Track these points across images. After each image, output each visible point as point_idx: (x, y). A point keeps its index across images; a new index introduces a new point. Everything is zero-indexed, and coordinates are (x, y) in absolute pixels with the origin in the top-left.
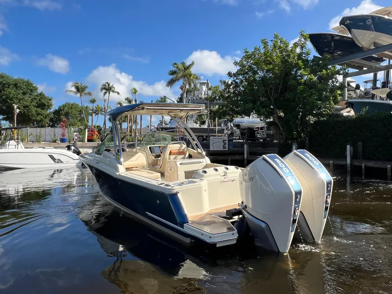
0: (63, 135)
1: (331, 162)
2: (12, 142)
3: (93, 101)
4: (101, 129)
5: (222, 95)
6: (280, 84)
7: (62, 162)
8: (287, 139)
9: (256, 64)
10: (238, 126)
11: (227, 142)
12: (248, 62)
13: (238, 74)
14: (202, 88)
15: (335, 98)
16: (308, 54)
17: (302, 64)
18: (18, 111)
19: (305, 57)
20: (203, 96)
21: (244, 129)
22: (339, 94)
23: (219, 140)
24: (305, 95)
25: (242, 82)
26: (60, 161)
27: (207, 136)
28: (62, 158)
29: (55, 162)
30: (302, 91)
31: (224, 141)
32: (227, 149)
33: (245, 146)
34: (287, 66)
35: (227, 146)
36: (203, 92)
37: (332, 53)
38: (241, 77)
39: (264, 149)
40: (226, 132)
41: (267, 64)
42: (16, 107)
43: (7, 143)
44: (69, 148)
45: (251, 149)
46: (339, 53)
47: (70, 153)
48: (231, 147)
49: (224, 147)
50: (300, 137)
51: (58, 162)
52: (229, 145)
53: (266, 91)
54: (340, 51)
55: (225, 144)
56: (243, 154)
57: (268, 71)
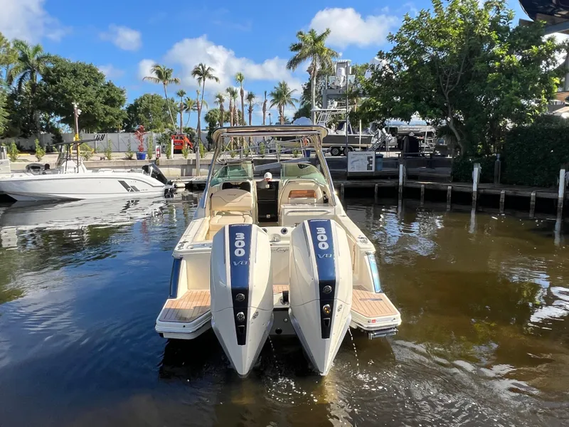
0: (141, 149)
1: (533, 194)
2: (71, 163)
3: (181, 94)
4: (194, 135)
5: (367, 88)
6: (459, 69)
7: (137, 190)
8: (466, 156)
9: (422, 38)
10: (393, 131)
11: (373, 160)
12: (410, 35)
13: (394, 54)
14: (340, 71)
15: (550, 90)
16: (509, 18)
17: (497, 37)
18: (79, 112)
19: (504, 23)
20: (342, 85)
21: (403, 135)
22: (556, 84)
23: (362, 157)
24: (499, 87)
25: (400, 66)
26: (134, 189)
27: (344, 148)
28: (138, 185)
29: (128, 190)
30: (495, 81)
31: (369, 158)
32: (373, 170)
33: (401, 166)
34: (472, 41)
35: (373, 165)
36: (342, 78)
37: (552, 14)
38: (398, 58)
39: (430, 170)
40: (374, 140)
41: (440, 37)
42: (76, 106)
43: (64, 165)
44: (146, 169)
45: (409, 169)
46: (564, 13)
47: (149, 178)
48: (380, 167)
49: (369, 168)
50: (488, 152)
51: (132, 191)
52: (376, 163)
53: (438, 81)
54: (565, 9)
55: (371, 163)
56: (398, 178)
57: (441, 49)
